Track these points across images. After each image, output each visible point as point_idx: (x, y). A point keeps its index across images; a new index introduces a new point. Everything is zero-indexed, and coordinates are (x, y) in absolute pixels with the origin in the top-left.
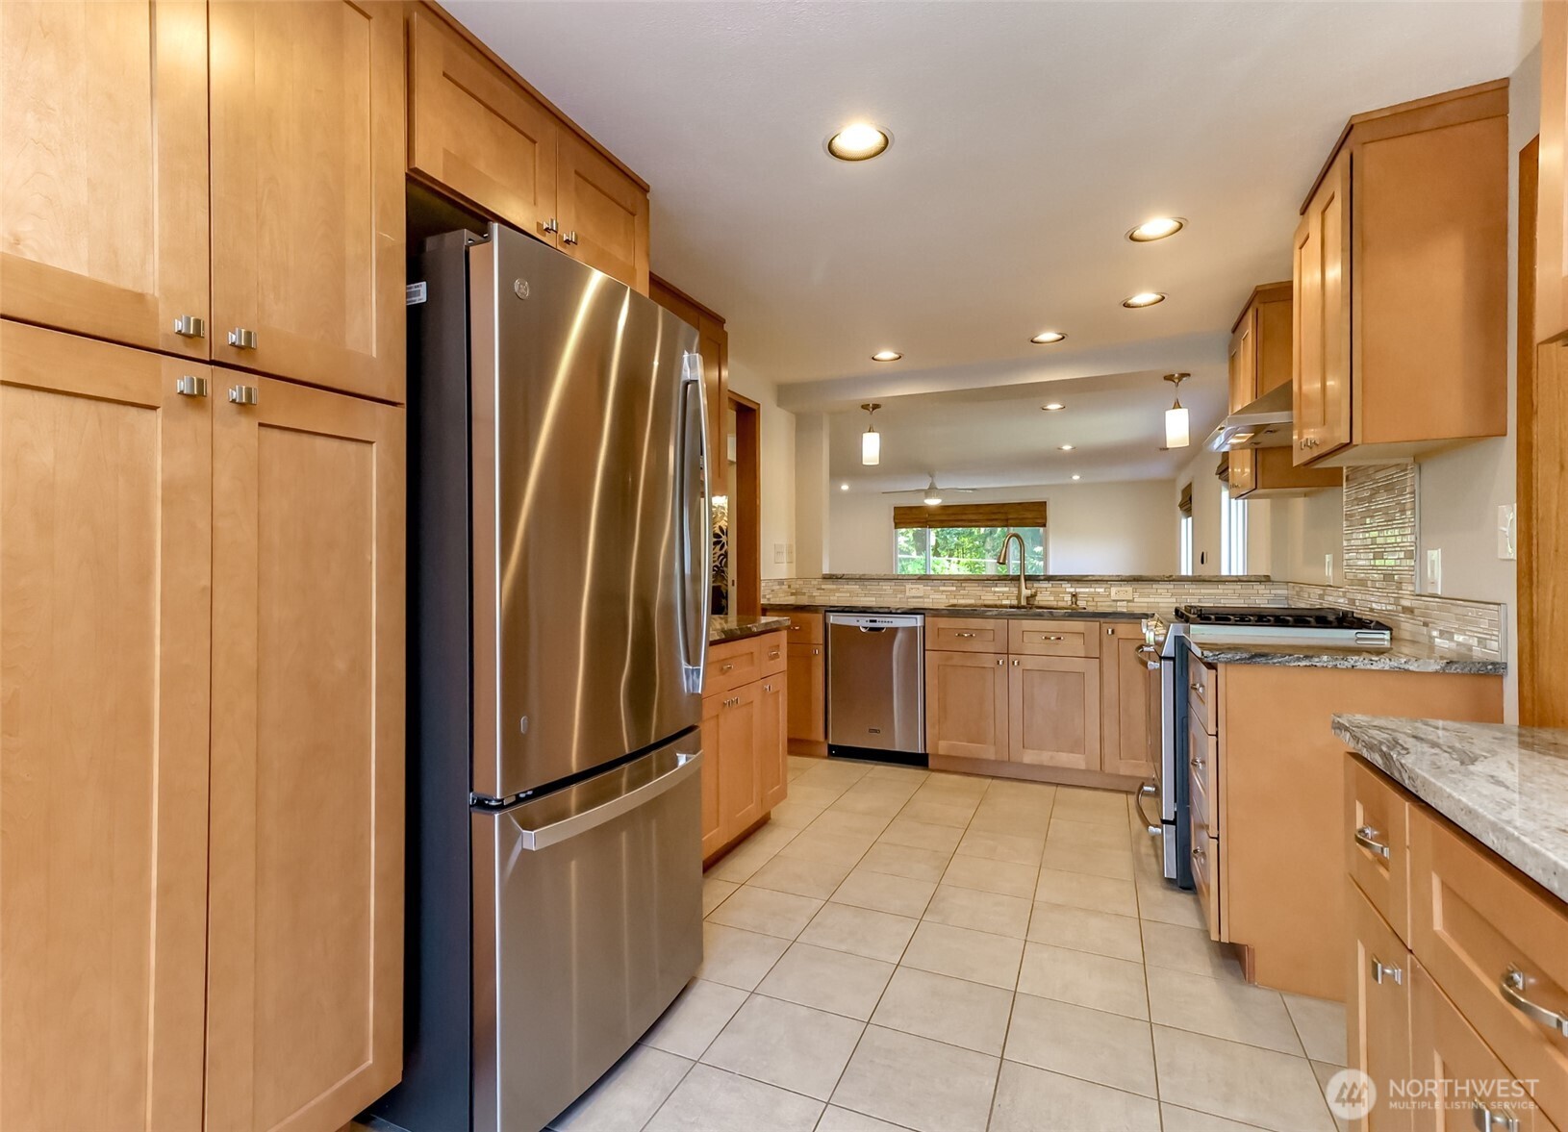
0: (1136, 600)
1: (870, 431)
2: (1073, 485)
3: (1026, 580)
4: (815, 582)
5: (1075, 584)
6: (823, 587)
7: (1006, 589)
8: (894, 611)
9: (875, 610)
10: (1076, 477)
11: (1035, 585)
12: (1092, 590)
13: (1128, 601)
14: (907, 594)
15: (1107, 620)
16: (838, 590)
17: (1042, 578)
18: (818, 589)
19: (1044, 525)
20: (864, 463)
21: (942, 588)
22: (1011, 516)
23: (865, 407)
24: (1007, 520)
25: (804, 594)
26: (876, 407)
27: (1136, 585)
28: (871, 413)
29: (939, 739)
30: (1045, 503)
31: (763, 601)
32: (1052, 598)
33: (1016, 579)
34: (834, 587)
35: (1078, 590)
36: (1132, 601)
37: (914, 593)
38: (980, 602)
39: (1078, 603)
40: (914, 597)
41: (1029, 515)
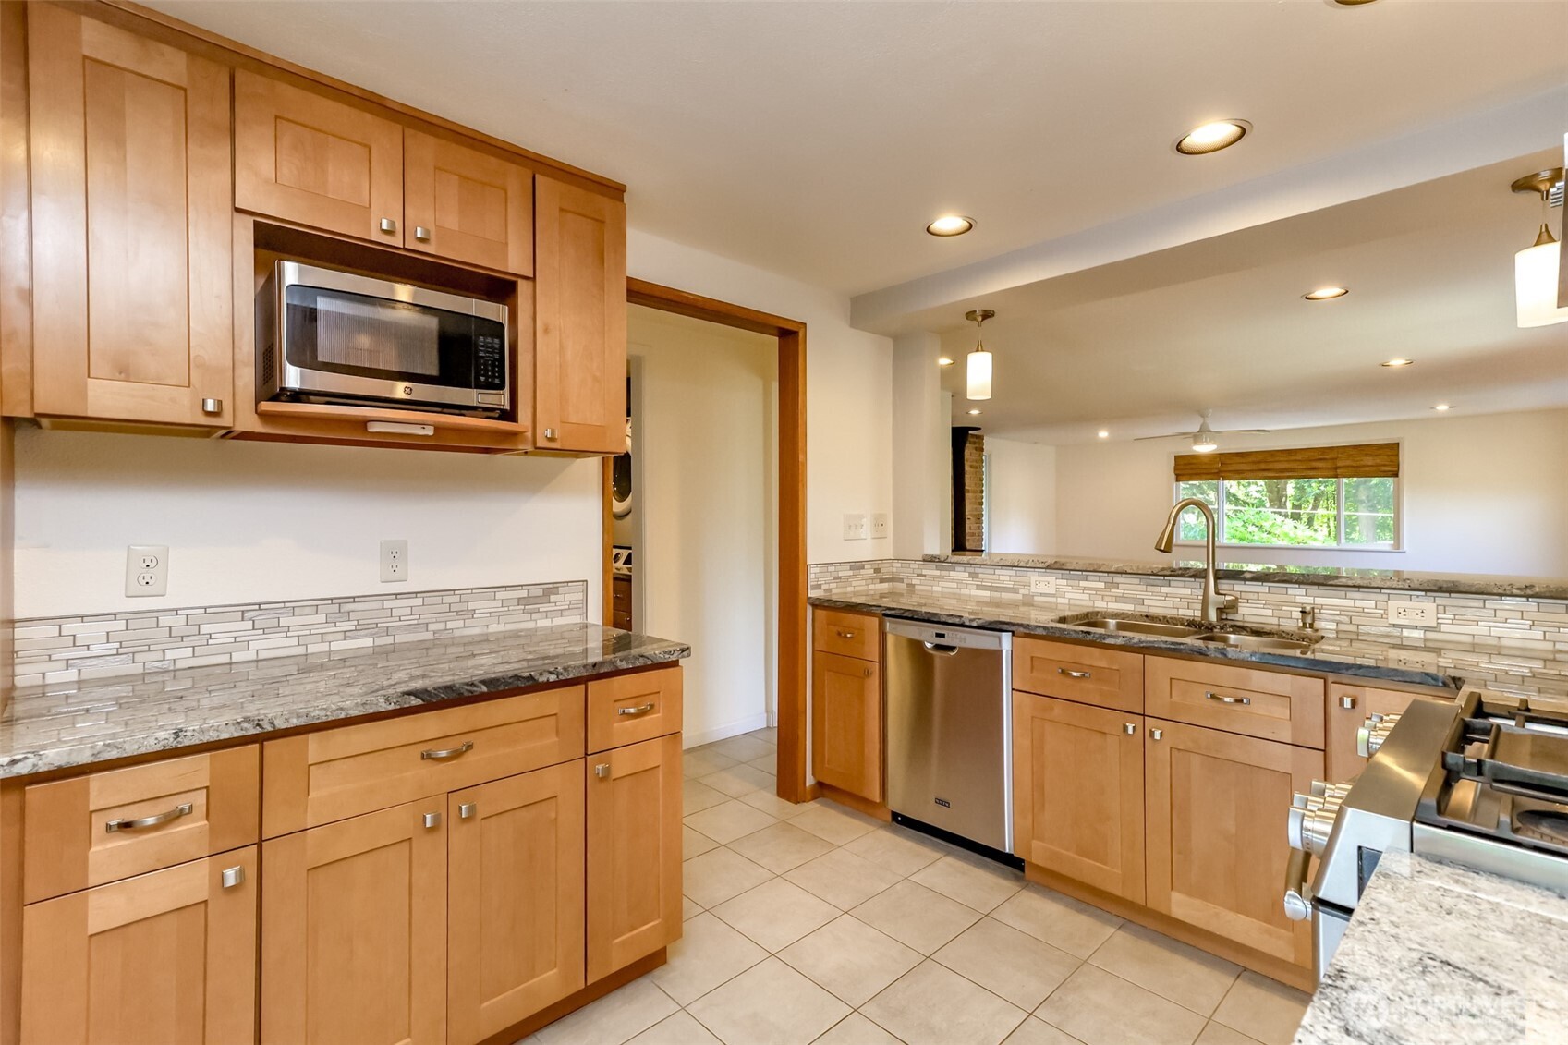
0: (1444, 628)
1: (977, 351)
2: (1441, 419)
3: (1217, 578)
4: (914, 565)
5: (1314, 590)
6: (924, 572)
7: (1188, 591)
8: (967, 623)
9: (942, 620)
10: (1442, 408)
11: (1237, 588)
12: (1349, 603)
13: (1427, 629)
14: (1033, 590)
15: (1345, 679)
16: (941, 578)
17: (1248, 576)
18: (918, 575)
19: (1396, 474)
20: (970, 397)
21: (1083, 584)
22: (1340, 464)
23: (970, 315)
24: (1336, 468)
25: (901, 581)
26: (987, 315)
27: (1443, 599)
28: (980, 326)
29: (1033, 838)
30: (1398, 443)
31: (813, 594)
32: (1269, 612)
33: (1200, 575)
34: (938, 573)
35: (1319, 601)
36: (1437, 629)
37: (1042, 588)
38: (1143, 610)
39: (1317, 625)
40: (1042, 595)
41: (1369, 461)
